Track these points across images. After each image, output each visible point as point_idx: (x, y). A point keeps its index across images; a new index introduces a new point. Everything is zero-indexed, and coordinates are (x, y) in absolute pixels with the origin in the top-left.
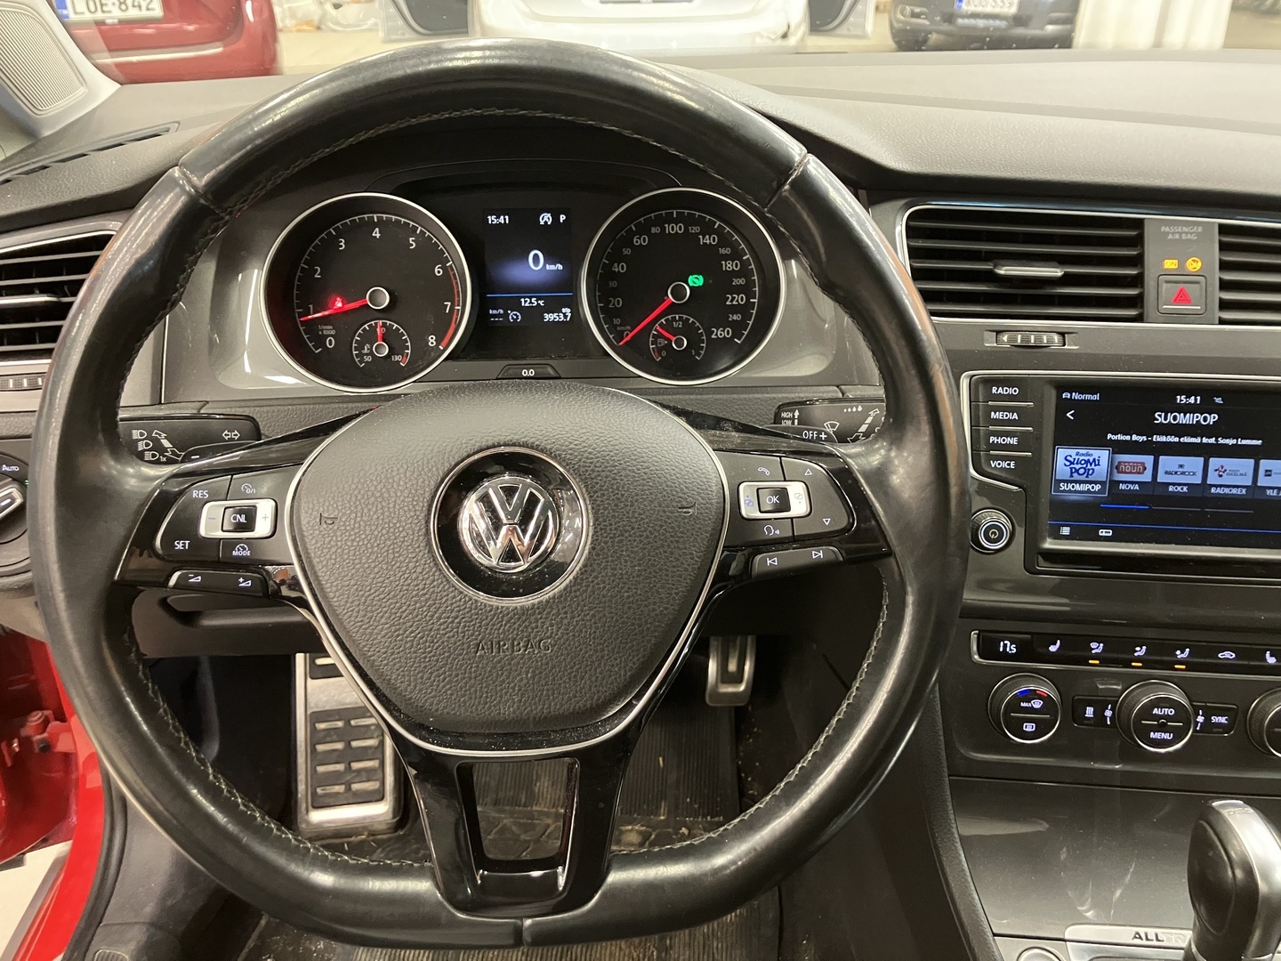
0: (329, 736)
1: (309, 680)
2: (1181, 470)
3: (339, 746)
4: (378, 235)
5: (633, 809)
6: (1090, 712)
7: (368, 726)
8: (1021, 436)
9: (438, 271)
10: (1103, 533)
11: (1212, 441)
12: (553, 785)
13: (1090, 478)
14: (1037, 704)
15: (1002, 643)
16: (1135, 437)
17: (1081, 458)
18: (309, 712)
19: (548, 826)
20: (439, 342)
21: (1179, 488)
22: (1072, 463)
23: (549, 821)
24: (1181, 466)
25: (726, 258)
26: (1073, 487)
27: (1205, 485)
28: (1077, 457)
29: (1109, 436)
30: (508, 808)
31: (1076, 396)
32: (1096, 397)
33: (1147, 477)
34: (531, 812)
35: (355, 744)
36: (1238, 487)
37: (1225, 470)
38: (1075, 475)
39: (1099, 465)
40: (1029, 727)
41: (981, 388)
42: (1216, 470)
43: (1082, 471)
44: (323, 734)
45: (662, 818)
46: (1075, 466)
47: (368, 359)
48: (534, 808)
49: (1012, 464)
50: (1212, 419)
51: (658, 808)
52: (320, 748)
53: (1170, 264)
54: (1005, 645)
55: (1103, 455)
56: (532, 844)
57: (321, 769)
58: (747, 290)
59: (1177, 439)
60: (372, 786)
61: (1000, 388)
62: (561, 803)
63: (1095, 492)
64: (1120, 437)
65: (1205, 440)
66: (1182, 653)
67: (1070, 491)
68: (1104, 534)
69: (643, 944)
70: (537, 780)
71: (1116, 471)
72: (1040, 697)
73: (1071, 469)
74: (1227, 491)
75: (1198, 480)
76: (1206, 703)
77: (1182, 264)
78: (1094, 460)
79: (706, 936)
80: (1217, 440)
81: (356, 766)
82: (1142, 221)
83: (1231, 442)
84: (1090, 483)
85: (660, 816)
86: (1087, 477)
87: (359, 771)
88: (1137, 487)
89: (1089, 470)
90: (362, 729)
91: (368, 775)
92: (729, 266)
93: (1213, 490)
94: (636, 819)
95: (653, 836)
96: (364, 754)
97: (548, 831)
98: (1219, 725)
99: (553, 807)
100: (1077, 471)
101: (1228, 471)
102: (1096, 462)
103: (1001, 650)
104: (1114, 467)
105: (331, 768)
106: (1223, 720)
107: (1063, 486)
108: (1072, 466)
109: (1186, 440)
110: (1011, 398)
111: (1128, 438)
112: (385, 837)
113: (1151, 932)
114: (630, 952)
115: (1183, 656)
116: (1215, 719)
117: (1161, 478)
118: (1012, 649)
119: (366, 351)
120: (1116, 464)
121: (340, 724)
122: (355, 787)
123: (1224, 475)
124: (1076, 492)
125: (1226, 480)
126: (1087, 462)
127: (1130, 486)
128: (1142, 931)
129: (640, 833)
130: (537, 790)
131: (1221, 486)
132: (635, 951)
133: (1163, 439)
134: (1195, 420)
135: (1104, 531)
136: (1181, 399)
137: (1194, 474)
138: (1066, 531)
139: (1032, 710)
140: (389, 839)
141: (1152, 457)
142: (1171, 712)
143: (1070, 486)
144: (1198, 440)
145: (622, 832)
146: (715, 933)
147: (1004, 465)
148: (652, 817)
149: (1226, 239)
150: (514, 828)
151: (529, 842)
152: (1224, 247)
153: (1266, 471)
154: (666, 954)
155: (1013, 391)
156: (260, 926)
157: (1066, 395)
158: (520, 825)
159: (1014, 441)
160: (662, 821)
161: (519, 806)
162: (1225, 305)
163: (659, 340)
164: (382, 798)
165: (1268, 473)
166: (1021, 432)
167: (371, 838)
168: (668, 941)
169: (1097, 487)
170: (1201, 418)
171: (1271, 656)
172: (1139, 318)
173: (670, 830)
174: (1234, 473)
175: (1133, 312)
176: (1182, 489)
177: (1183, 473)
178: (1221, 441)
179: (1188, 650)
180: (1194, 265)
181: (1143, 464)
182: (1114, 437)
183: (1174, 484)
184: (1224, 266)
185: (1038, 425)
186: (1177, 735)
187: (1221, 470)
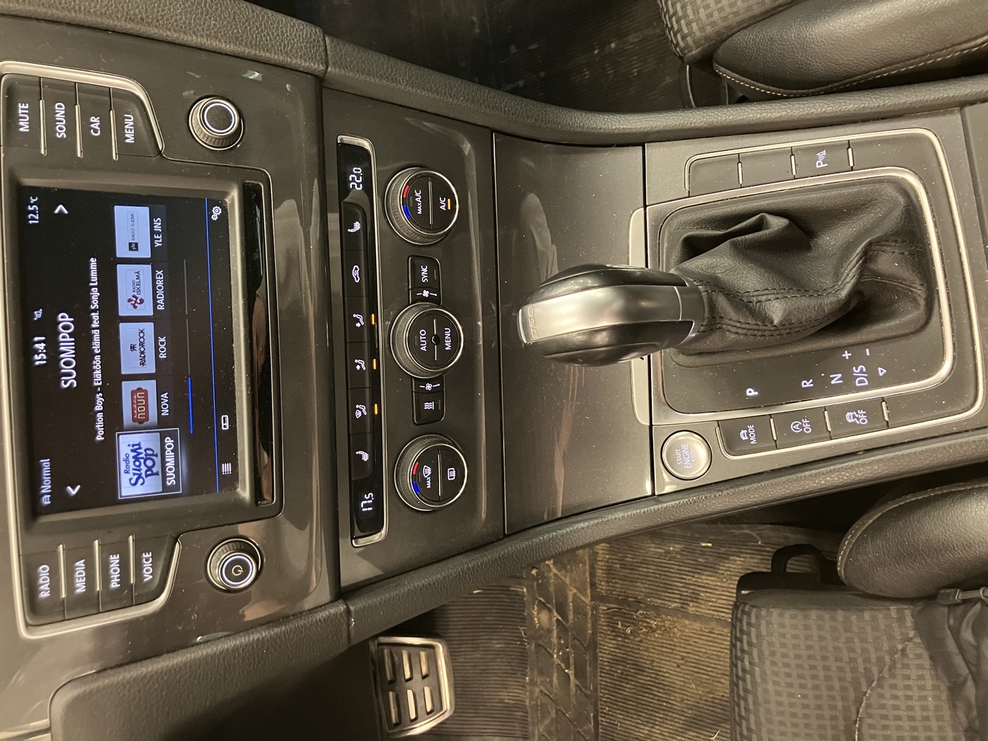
2: (138, 347)
5: (520, 616)
6: (429, 406)
8: (106, 551)
10: (225, 426)
11: (95, 316)
12: (507, 688)
13: (157, 450)
14: (428, 471)
15: (364, 510)
16: (99, 407)
17: (132, 466)
19: (541, 691)
21: (162, 347)
22: (140, 476)
23: (537, 690)
24: (133, 348)
26: (170, 470)
27: (156, 318)
28: (132, 472)
29: (99, 438)
30: (530, 728)
31: (46, 488)
32: (46, 464)
33: (150, 385)
34: (531, 707)
36: (154, 280)
37: (134, 296)
38: (155, 470)
39: (139, 444)
40: (452, 474)
42: (135, 307)
43: (149, 463)
45: (525, 590)
46: (143, 472)
48: (527, 704)
49: (147, 556)
50: (64, 319)
51: (517, 594)
54: (366, 506)
55: (125, 443)
56: (558, 708)
59: (97, 358)
61: (42, 587)
62: (521, 680)
63: (175, 443)
64: (99, 425)
65: (95, 324)
66: (358, 321)
67: (176, 473)
68: (227, 424)
69: (634, 622)
71: (145, 423)
72: (419, 469)
73: (147, 476)
74: (160, 292)
75: (149, 327)
76: (409, 290)
78: (132, 451)
79: (623, 566)
80: (95, 311)
83: (95, 294)
84: (163, 450)
85: (523, 592)
86: (156, 455)
88: (165, 395)
89: (146, 455)
93: (161, 308)
94: (528, 614)
95: (541, 599)
97: (547, 692)
98: (430, 273)
99: (525, 687)
100: (149, 469)
101: (135, 293)
102: (136, 448)
103: (371, 509)
104: (140, 425)
106: (424, 271)
107: (171, 481)
108: (143, 475)
109: (96, 346)
110: (54, 574)
111: (100, 416)
114: (643, 634)
115: (361, 320)
116: (425, 279)
117: (151, 368)
118: (369, 498)
120: (137, 424)
123: (140, 297)
124: (176, 465)
125: (147, 294)
126: (136, 458)
127: (164, 403)
129: (539, 611)
130: (512, 702)
131: (155, 300)
132: (641, 629)
133: (98, 375)
134: (68, 339)
135: (223, 424)
136: (40, 359)
137: (142, 332)
138: (227, 468)
139: (434, 476)
141: (123, 383)
142: (423, 333)
143: (170, 473)
144: (96, 333)
146: (620, 558)
147: (147, 565)
148: (525, 599)
150: (546, 722)
151: (557, 711)
153: (131, 249)
154: (641, 602)
155: (44, 571)
157: (46, 501)
158: (543, 717)
159: (115, 560)
160: (527, 590)
161: (527, 717)
165: (133, 247)
166: (102, 551)
168: (630, 599)
169: (169, 441)
170: (65, 333)
171: (352, 227)
173: (535, 583)
174: (137, 286)
176: (162, 343)
177: (142, 344)
178: (95, 304)
179: (354, 316)
181: (133, 393)
182: (101, 432)
183: (157, 353)
185: (91, 531)
186: (445, 322)
187: (136, 301)
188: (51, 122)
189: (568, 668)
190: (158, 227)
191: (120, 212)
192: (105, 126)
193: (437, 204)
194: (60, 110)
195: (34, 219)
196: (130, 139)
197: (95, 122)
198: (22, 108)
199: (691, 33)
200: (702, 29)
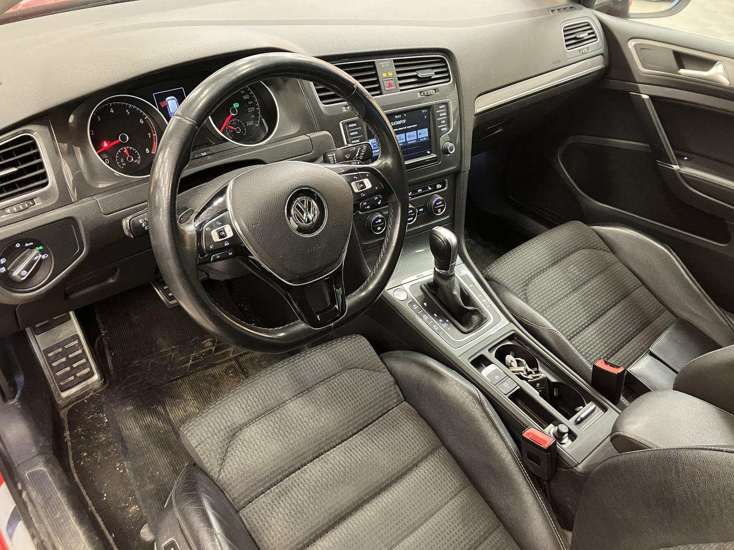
0: (56, 358)
1: (36, 336)
3: (64, 359)
4: (113, 112)
7: (74, 346)
9: (141, 121)
11: (406, 128)
14: (380, 221)
18: (42, 350)
19: (172, 355)
20: (150, 150)
22: (373, 144)
23: (171, 353)
25: (244, 94)
27: (406, 142)
34: (161, 353)
35: (70, 356)
36: (414, 140)
40: (379, 228)
41: (346, 126)
43: (376, 146)
44: (53, 357)
47: (124, 164)
50: (405, 121)
52: (54, 364)
53: (385, 75)
57: (58, 374)
58: (254, 105)
60: (86, 371)
61: (351, 125)
65: (404, 128)
66: (410, 193)
70: (156, 340)
72: (380, 218)
74: (411, 142)
75: (404, 141)
76: (418, 206)
77: (387, 74)
81: (74, 365)
82: (374, 62)
83: (410, 127)
87: (77, 367)
90: (72, 348)
91: (83, 366)
92: (245, 97)
93: (408, 143)
96: (78, 358)
97: (172, 357)
98: (422, 211)
99: (169, 348)
105: (63, 371)
106: (422, 210)
109: (400, 129)
110: (354, 127)
112: (101, 390)
113: (420, 274)
116: (420, 210)
119: (122, 161)
121: (60, 350)
122: (78, 375)
125: (411, 139)
128: (418, 275)
129: (210, 341)
136: (396, 117)
137: (403, 139)
139: (379, 223)
140: (103, 390)
142: (411, 211)
143: (374, 151)
144: (402, 128)
145: (203, 344)
149: (396, 64)
152: (396, 66)
155: (355, 125)
156: (69, 446)
159: (358, 141)
162: (401, 85)
163: (230, 131)
164: (93, 374)
165: (420, 134)
166: (359, 137)
167: (95, 393)
170: (402, 121)
171: (429, 187)
172: (381, 94)
174: (412, 136)
175: (378, 92)
176: (402, 145)
177: (401, 140)
178: (408, 127)
180: (390, 74)
184: (398, 72)
185: (363, 134)
186: (414, 217)
187: (409, 136)
188: (442, 112)
189: (192, 361)
190: (425, 139)
191: (426, 130)
192: (444, 124)
193: (439, 208)
194: (445, 114)
195: (423, 111)
196: (442, 130)
197: (444, 122)
198: (444, 106)
199: (488, 273)
200: (491, 274)
